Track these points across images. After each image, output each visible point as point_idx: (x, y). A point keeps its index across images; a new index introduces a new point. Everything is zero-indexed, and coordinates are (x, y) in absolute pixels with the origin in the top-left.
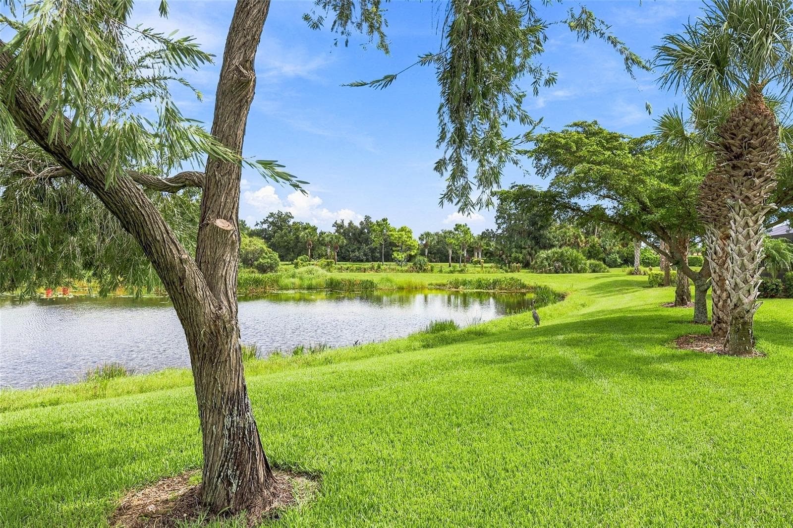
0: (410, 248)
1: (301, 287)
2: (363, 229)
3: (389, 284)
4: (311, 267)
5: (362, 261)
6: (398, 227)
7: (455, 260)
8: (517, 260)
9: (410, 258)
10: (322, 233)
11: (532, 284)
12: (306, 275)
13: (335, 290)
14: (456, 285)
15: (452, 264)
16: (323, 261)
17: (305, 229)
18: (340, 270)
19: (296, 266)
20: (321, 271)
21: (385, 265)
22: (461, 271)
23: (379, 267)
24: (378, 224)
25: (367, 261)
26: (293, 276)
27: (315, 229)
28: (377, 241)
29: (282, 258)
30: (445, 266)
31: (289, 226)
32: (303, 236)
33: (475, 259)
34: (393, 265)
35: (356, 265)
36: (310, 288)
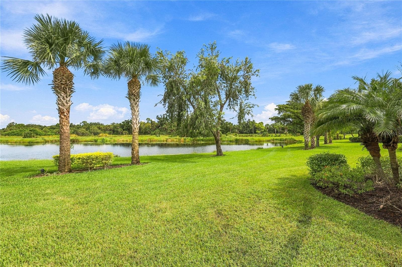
0: (261, 129)
1: (228, 141)
2: (248, 123)
3: (253, 140)
4: (231, 136)
5: (247, 133)
6: (258, 123)
7: (277, 132)
8: (299, 132)
9: (262, 132)
10: (234, 125)
11: (298, 140)
12: (229, 138)
13: (237, 142)
14: (273, 140)
15: (276, 134)
16: (234, 134)
17: (229, 124)
18: (240, 136)
19: (227, 135)
20: (234, 137)
21: (254, 135)
22: (279, 136)
23: (252, 135)
24: (252, 122)
25: (249, 133)
26: (226, 138)
27: (232, 124)
28: (252, 128)
29: (223, 133)
30: (274, 135)
31: (225, 123)
32: (229, 127)
33: (285, 132)
34: (256, 135)
35: (245, 135)
36: (230, 141)
